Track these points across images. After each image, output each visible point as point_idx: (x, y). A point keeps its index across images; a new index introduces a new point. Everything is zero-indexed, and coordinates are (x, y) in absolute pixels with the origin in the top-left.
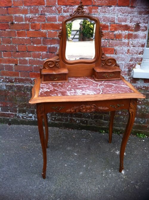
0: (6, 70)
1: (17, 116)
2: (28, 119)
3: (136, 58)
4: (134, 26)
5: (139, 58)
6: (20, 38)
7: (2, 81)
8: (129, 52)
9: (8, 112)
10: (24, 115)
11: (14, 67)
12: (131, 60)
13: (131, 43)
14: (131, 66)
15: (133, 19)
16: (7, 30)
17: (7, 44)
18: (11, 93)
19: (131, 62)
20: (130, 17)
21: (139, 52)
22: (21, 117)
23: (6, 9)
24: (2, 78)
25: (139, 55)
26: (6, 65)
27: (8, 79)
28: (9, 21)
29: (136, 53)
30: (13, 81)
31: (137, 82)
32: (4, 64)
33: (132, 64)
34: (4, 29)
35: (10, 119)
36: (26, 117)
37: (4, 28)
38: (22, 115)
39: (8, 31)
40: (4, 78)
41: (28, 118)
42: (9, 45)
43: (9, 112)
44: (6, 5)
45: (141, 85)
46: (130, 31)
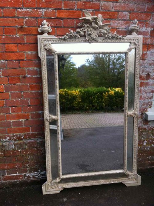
0: (13, 126)
1: (26, 177)
2: (40, 178)
3: (147, 103)
4: (146, 75)
5: (150, 103)
6: (33, 91)
7: (8, 139)
8: (141, 98)
9: (16, 173)
10: (36, 174)
11: (24, 123)
12: (143, 105)
13: (143, 90)
14: (144, 110)
15: (145, 70)
16: (17, 84)
17: (17, 99)
18: (20, 152)
19: (143, 107)
20: (142, 68)
21: (150, 97)
22: (31, 177)
23: (17, 62)
24: (8, 136)
25: (150, 100)
26: (14, 121)
27: (16, 136)
28: (21, 75)
29: (147, 98)
30: (22, 137)
31: (148, 123)
32: (12, 121)
33: (144, 108)
34: (13, 83)
35: (18, 181)
36: (38, 175)
37: (15, 82)
38: (34, 174)
39: (19, 85)
40: (11, 135)
41: (40, 176)
42: (19, 100)
43: (18, 174)
44: (17, 58)
45: (152, 126)
46: (143, 80)
